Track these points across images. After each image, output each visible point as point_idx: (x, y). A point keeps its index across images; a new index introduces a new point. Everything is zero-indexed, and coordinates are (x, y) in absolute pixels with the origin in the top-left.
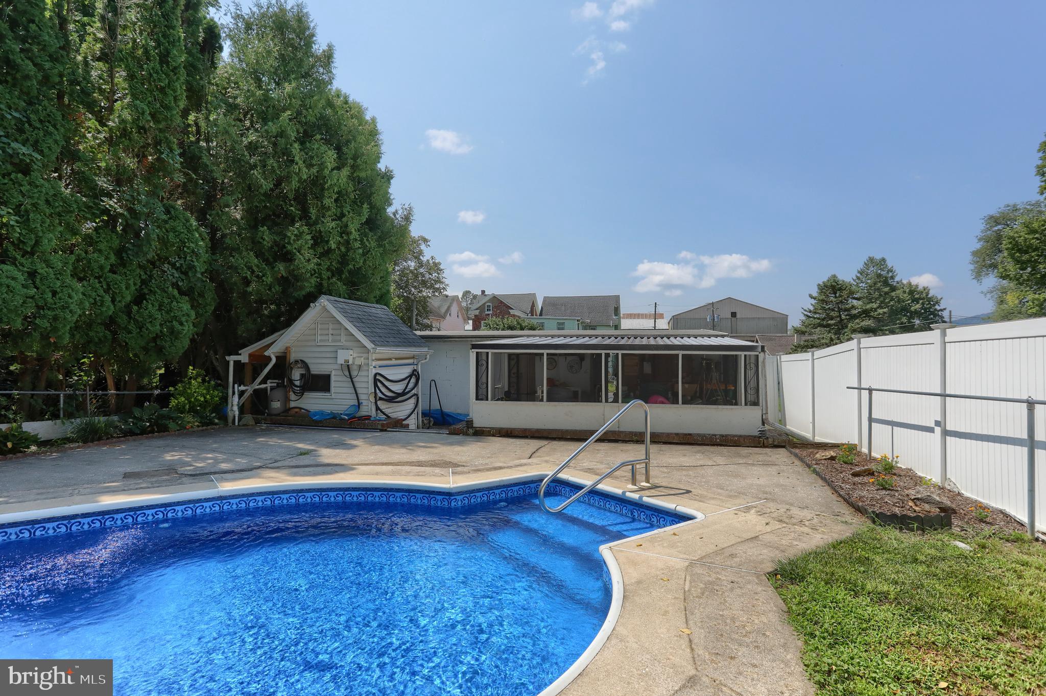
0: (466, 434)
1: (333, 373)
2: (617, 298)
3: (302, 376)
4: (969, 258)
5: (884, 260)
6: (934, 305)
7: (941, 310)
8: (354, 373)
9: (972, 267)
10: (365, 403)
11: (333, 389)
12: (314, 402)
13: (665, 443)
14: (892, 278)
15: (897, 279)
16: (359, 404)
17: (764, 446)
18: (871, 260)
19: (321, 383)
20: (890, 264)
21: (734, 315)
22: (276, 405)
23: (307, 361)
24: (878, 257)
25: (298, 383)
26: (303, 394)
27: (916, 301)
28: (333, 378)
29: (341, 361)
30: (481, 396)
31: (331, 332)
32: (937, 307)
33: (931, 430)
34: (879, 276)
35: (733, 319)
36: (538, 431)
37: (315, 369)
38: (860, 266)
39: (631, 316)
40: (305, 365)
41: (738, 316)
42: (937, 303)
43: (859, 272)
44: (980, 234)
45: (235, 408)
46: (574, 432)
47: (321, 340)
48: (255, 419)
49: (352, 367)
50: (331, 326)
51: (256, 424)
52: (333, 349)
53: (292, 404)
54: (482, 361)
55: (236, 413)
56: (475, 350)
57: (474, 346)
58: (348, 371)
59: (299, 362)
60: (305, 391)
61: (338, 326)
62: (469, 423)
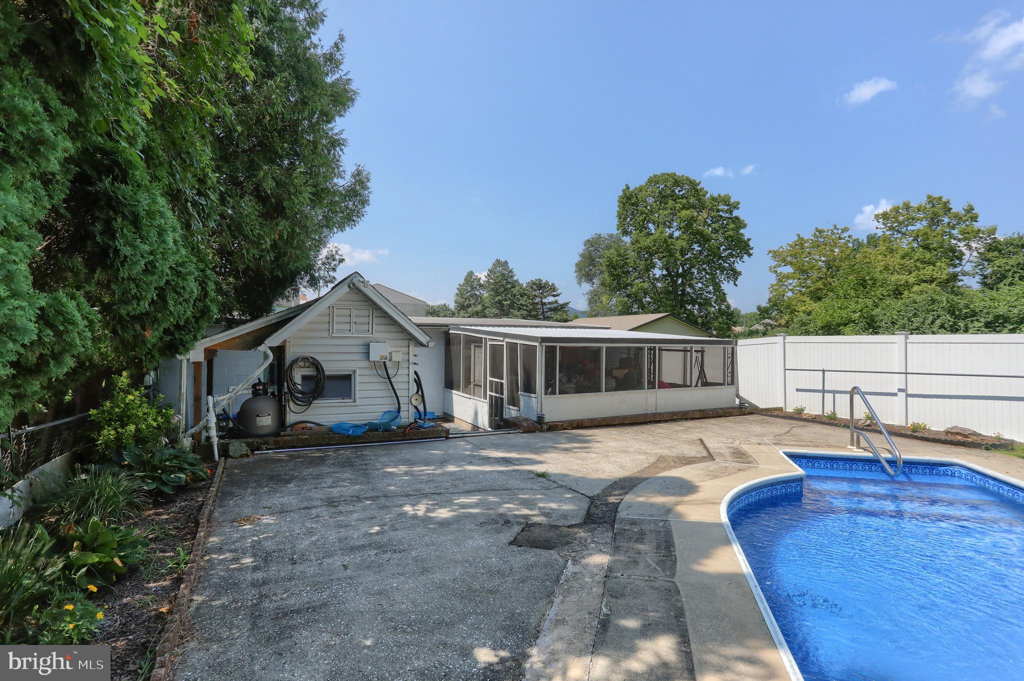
0: (541, 431)
1: (358, 373)
3: (307, 378)
4: (574, 269)
5: (506, 262)
8: (392, 372)
9: (575, 274)
10: (404, 408)
11: (358, 394)
12: (326, 412)
14: (512, 277)
15: (515, 278)
16: (399, 411)
17: (744, 414)
18: (498, 261)
20: (511, 266)
22: (266, 421)
23: (318, 358)
24: (503, 260)
25: (301, 388)
26: (311, 403)
28: (358, 379)
29: (375, 356)
30: (549, 389)
31: (354, 320)
34: (503, 275)
36: (604, 419)
37: (331, 368)
38: (490, 266)
40: (316, 365)
43: (489, 270)
45: (213, 433)
46: (631, 417)
47: (338, 330)
48: (248, 445)
49: (388, 364)
50: (354, 312)
51: (252, 451)
52: (360, 342)
53: (291, 418)
54: (550, 352)
55: (215, 440)
56: (544, 344)
57: (544, 340)
58: (384, 370)
59: (305, 359)
60: (314, 398)
61: (366, 313)
62: (540, 419)
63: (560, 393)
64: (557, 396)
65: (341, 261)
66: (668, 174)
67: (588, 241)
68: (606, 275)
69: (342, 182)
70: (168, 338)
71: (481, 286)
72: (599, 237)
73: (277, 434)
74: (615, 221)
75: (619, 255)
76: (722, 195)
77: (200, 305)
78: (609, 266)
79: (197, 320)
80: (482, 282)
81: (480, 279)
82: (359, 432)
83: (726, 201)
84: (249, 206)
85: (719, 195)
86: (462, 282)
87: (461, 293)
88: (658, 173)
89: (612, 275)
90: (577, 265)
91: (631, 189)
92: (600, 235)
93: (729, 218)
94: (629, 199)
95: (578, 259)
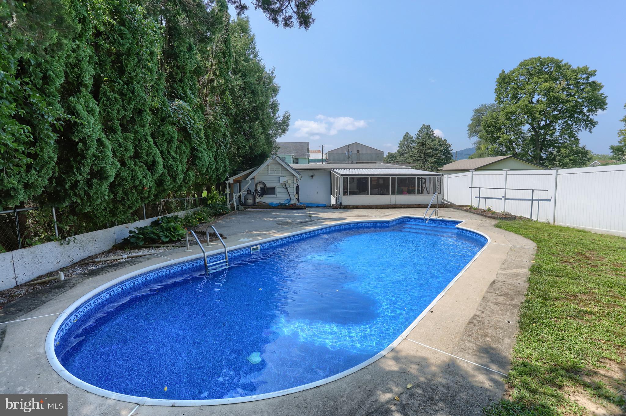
0: (340, 208)
1: (277, 187)
2: (308, 143)
3: (261, 188)
4: (467, 128)
5: (429, 126)
6: (448, 148)
7: (451, 150)
8: (287, 187)
9: (468, 132)
10: (292, 198)
11: (277, 194)
12: (268, 199)
13: (412, 208)
15: (435, 135)
16: (290, 199)
17: (443, 207)
18: (424, 125)
19: (272, 191)
20: (432, 128)
21: (358, 151)
22: (250, 201)
23: (264, 182)
24: (427, 124)
25: (259, 191)
27: (441, 146)
28: (277, 189)
29: (282, 181)
30: (345, 193)
31: (275, 169)
32: (449, 149)
33: (501, 199)
34: (427, 134)
35: (358, 153)
36: (368, 206)
37: (269, 185)
38: (419, 129)
39: (314, 152)
40: (264, 184)
41: (360, 152)
42: (450, 147)
43: (418, 131)
44: (471, 117)
45: (235, 203)
46: (381, 205)
47: (271, 173)
48: (244, 208)
49: (287, 184)
50: (275, 167)
51: (245, 209)
52: (278, 177)
53: (257, 201)
54: (345, 180)
55: (235, 205)
56: (343, 177)
57: (342, 175)
58: (285, 186)
59: (260, 182)
60: (264, 195)
61: (279, 167)
62: (341, 204)
63: (349, 195)
64: (348, 196)
65: (279, 148)
66: (535, 59)
67: (476, 110)
68: (484, 132)
69: (279, 120)
70: (217, 177)
71: (413, 141)
72: (485, 106)
73: (253, 205)
74: (494, 96)
75: (493, 118)
76: (581, 67)
77: (224, 168)
78: (485, 126)
79: (224, 172)
80: (414, 139)
81: (412, 137)
82: (276, 206)
83: (584, 70)
84: (241, 138)
85: (578, 68)
86: (402, 139)
87: (401, 145)
88: (528, 58)
89: (487, 131)
90: (469, 126)
91: (506, 73)
92: (485, 105)
93: (587, 83)
94: (504, 79)
95: (470, 122)
